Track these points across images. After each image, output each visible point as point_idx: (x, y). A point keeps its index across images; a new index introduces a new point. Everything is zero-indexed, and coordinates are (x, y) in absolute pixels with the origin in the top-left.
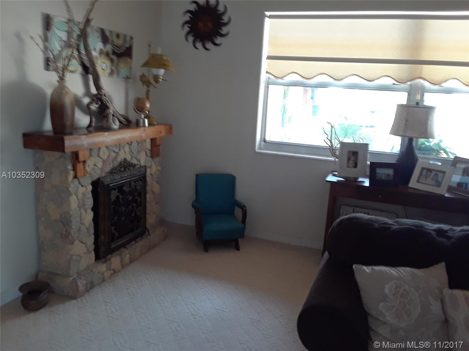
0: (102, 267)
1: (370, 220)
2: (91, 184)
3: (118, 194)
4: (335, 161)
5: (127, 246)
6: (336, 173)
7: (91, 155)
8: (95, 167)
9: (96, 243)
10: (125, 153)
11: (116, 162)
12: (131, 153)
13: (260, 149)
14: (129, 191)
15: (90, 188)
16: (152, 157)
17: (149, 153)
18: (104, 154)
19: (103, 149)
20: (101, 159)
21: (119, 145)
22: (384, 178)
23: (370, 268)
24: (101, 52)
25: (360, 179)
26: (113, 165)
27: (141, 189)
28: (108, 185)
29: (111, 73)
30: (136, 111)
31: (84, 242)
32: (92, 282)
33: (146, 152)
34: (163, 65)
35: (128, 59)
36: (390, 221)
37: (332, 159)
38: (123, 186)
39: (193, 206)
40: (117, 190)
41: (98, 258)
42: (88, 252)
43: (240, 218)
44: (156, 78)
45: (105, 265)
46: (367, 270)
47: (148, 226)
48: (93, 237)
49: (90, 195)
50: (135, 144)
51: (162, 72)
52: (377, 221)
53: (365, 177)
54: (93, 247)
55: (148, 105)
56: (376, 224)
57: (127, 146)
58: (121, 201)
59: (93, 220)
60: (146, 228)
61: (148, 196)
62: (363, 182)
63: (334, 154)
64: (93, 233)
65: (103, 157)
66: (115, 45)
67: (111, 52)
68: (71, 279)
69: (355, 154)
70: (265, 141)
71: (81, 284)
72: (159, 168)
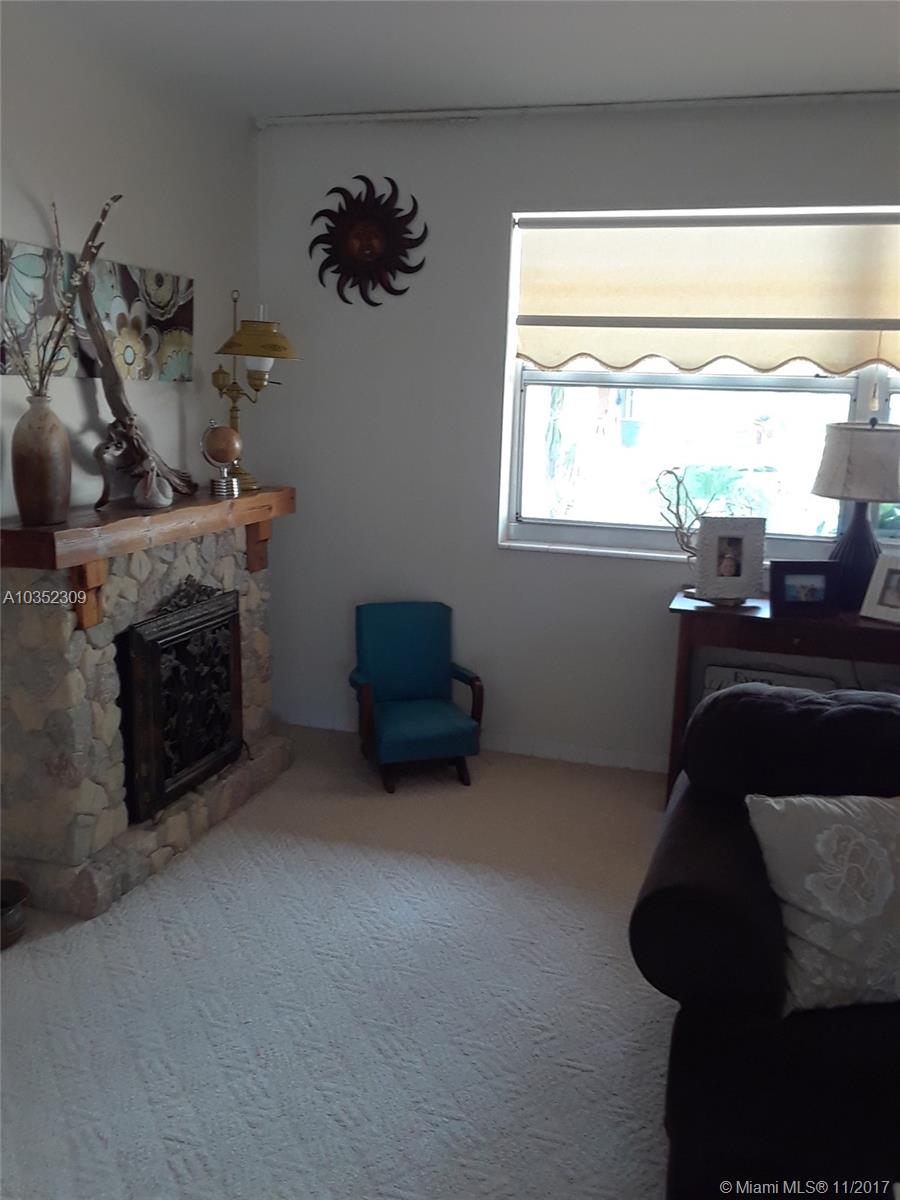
0: (147, 840)
1: (778, 696)
2: (114, 642)
3: (176, 662)
4: (688, 563)
5: (201, 787)
6: (693, 591)
7: (110, 573)
8: (122, 600)
9: (129, 782)
10: (189, 563)
11: (168, 586)
12: (202, 561)
13: (508, 538)
14: (202, 655)
15: (112, 650)
16: (250, 568)
17: (243, 562)
18: (142, 567)
19: (139, 556)
20: (134, 581)
21: (174, 545)
22: (803, 599)
23: (782, 800)
24: (122, 322)
25: (749, 603)
26: (162, 593)
27: (228, 648)
28: (154, 641)
29: (146, 372)
30: (208, 461)
31: (101, 780)
32: (125, 877)
33: (234, 556)
34: (272, 348)
35: (185, 334)
36: (820, 697)
37: (684, 556)
38: (187, 642)
39: (353, 683)
40: (174, 653)
41: (135, 818)
42: (112, 806)
43: (469, 707)
44: (255, 379)
45: (153, 834)
46: (777, 807)
47: (246, 738)
48: (121, 768)
49: (112, 668)
50: (209, 541)
51: (269, 363)
52: (793, 698)
53: (761, 597)
54: (123, 792)
55: (237, 445)
56: (789, 704)
57: (192, 547)
58: (184, 678)
59: (120, 728)
60: (243, 742)
61: (244, 663)
62: (756, 608)
63: (685, 546)
64: (122, 759)
65: (139, 578)
66: (152, 303)
67: (144, 321)
68: (77, 871)
69: (735, 543)
70: (518, 519)
71: (101, 880)
72: (266, 595)
